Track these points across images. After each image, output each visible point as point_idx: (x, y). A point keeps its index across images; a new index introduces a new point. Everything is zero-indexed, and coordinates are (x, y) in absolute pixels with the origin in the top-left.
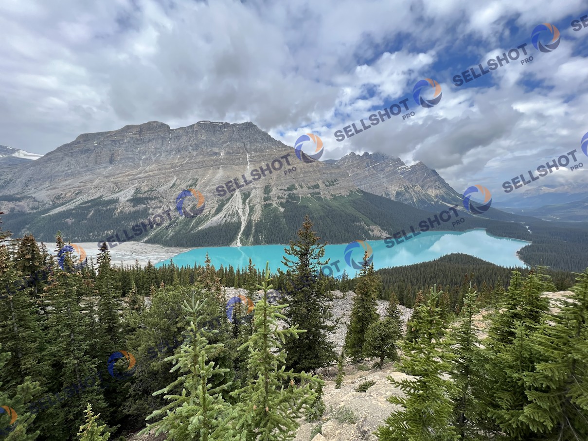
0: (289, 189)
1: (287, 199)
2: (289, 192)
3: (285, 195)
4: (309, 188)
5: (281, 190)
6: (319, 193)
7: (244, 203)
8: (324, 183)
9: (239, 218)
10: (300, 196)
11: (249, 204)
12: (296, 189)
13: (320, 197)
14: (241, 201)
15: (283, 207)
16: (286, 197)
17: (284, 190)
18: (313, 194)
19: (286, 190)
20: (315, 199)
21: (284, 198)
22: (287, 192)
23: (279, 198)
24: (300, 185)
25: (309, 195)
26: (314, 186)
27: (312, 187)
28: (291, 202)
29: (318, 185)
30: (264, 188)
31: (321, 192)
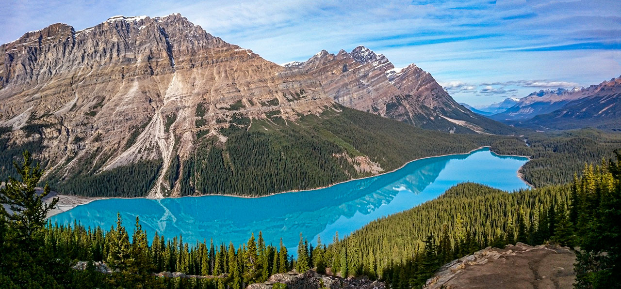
0: (233, 108)
1: (230, 122)
2: (234, 112)
3: (227, 116)
4: (263, 104)
5: (222, 108)
6: (279, 112)
7: (167, 131)
8: (284, 95)
9: (160, 153)
10: (251, 117)
11: (174, 132)
12: (244, 107)
13: (280, 118)
14: (163, 128)
15: (225, 135)
16: (228, 119)
17: (226, 109)
18: (270, 114)
19: (229, 110)
20: (273, 121)
21: (227, 121)
22: (230, 112)
23: (219, 121)
24: (249, 101)
25: (264, 116)
26: (270, 101)
27: (267, 103)
28: (237, 127)
29: (277, 99)
30: (196, 107)
31: (281, 110)
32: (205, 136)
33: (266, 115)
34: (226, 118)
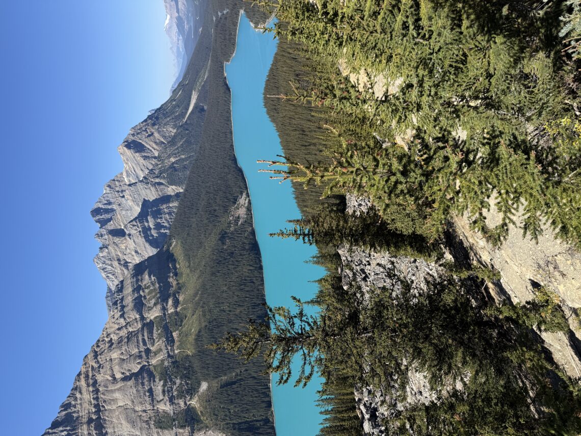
5: (164, 391)
10: (176, 352)
12: (162, 361)
15: (199, 385)
16: (178, 381)
17: (164, 386)
21: (181, 384)
23: (181, 395)
24: (156, 355)
29: (156, 318)
30: (159, 430)
31: (169, 312)
32: (199, 413)
33: (175, 331)
34: (177, 385)
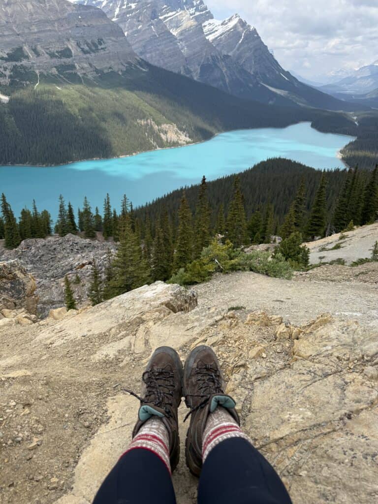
0: (11, 58)
1: (10, 77)
2: (14, 63)
3: (5, 69)
4: (52, 55)
6: (73, 67)
8: (78, 45)
10: (37, 72)
12: (27, 57)
13: (76, 74)
15: (5, 94)
17: (2, 58)
18: (62, 68)
19: (7, 60)
20: (67, 78)
22: (8, 63)
24: (33, 50)
25: (54, 71)
26: (61, 52)
27: (57, 54)
28: (21, 84)
29: (69, 49)
31: (76, 64)
33: (57, 70)
